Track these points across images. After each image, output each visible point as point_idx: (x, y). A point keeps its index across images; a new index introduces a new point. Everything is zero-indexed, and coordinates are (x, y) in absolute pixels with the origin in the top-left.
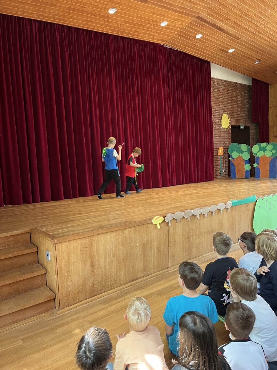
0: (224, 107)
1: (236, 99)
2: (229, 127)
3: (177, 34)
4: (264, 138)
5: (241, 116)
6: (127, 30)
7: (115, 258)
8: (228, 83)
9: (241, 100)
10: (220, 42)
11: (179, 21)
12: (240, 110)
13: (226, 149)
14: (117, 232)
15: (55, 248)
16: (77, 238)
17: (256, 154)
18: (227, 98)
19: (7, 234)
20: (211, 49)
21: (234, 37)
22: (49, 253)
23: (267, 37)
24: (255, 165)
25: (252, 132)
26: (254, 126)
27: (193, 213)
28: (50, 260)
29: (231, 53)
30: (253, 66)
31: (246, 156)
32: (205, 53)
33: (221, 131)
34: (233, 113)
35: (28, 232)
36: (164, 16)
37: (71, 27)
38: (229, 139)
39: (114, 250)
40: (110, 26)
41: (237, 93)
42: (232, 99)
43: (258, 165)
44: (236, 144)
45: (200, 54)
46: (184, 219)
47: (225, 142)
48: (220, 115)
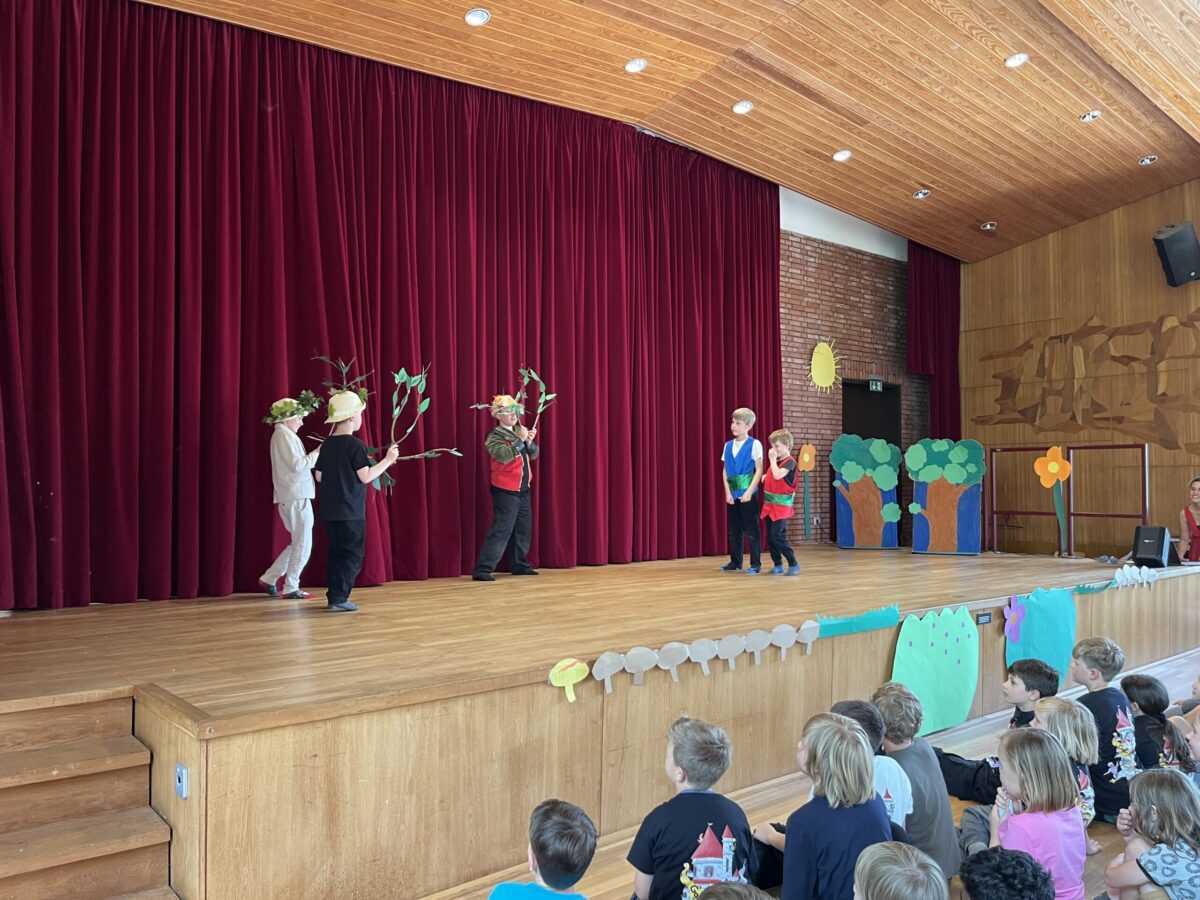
0: (819, 322)
1: (857, 299)
2: (834, 383)
3: (675, 96)
4: (944, 423)
5: (874, 351)
6: (522, 77)
7: (414, 798)
8: (833, 249)
9: (874, 303)
10: (808, 127)
11: (683, 62)
12: (872, 332)
13: (823, 453)
14: (427, 710)
15: (204, 755)
16: (285, 722)
17: (917, 473)
18: (831, 294)
19: (54, 700)
20: (779, 148)
21: (848, 118)
22: (184, 771)
23: (952, 121)
24: (914, 508)
25: (909, 402)
26: (915, 385)
27: (688, 654)
28: (184, 796)
29: (841, 164)
30: (907, 204)
31: (887, 480)
32: (763, 158)
33: (810, 394)
34: (849, 342)
35: (126, 695)
36: (637, 44)
37: (350, 56)
38: (834, 422)
39: (410, 770)
40: (470, 62)
41: (863, 281)
42: (847, 297)
43: (923, 507)
44: (855, 438)
45: (748, 161)
46: (657, 673)
47: (823, 432)
48: (809, 347)
